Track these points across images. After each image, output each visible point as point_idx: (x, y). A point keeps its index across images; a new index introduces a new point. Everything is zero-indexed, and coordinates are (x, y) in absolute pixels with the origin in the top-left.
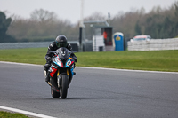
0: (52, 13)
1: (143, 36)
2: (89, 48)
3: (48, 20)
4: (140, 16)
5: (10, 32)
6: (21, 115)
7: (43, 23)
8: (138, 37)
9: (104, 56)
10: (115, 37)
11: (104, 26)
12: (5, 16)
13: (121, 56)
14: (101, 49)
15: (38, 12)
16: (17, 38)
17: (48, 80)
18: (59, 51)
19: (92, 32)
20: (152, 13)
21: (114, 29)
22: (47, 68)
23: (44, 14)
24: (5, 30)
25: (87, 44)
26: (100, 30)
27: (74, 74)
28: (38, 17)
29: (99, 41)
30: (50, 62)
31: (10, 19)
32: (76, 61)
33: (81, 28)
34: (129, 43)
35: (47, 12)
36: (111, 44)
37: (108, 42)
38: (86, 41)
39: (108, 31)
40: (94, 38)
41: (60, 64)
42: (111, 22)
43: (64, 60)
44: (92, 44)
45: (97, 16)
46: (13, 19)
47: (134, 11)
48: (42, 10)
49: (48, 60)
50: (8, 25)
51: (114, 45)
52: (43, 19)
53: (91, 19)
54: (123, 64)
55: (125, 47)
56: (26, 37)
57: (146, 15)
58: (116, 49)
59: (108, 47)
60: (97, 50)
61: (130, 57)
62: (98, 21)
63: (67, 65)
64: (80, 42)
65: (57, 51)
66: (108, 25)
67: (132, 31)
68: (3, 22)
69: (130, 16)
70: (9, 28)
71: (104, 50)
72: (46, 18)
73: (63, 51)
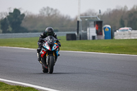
0: (56, 10)
1: (126, 28)
2: (84, 37)
3: (53, 15)
4: (124, 12)
5: (24, 24)
6: (32, 88)
7: (49, 18)
8: (122, 29)
9: (96, 43)
10: (105, 28)
11: (96, 20)
12: (20, 12)
13: (109, 43)
14: (94, 37)
15: (45, 9)
16: (29, 29)
17: (40, 60)
18: (48, 38)
19: (86, 25)
20: (133, 10)
21: (103, 23)
22: (39, 51)
23: (50, 11)
24: (20, 23)
25: (83, 34)
26: (93, 23)
27: (59, 55)
28: (45, 13)
29: (92, 31)
30: (41, 47)
31: (23, 15)
32: (60, 46)
33: (78, 22)
34: (115, 33)
35: (52, 9)
36: (102, 34)
37: (99, 33)
38: (82, 32)
39: (99, 24)
40: (88, 30)
41: (48, 48)
42: (101, 17)
43: (51, 46)
44: (86, 34)
45: (91, 12)
46: (26, 14)
47: (119, 8)
48: (48, 8)
49: (39, 45)
50: (22, 19)
51: (104, 35)
52: (49, 15)
53: (86, 15)
54: (111, 49)
55: (112, 36)
56: (36, 29)
57: (129, 11)
58: (106, 38)
59: (99, 36)
60: (91, 39)
61: (116, 44)
62: (91, 16)
63: (53, 49)
64: (78, 33)
65: (46, 39)
66: (99, 20)
67: (118, 24)
68: (19, 17)
69: (116, 12)
70: (23, 21)
71: (96, 38)
72: (51, 14)
73: (51, 38)
